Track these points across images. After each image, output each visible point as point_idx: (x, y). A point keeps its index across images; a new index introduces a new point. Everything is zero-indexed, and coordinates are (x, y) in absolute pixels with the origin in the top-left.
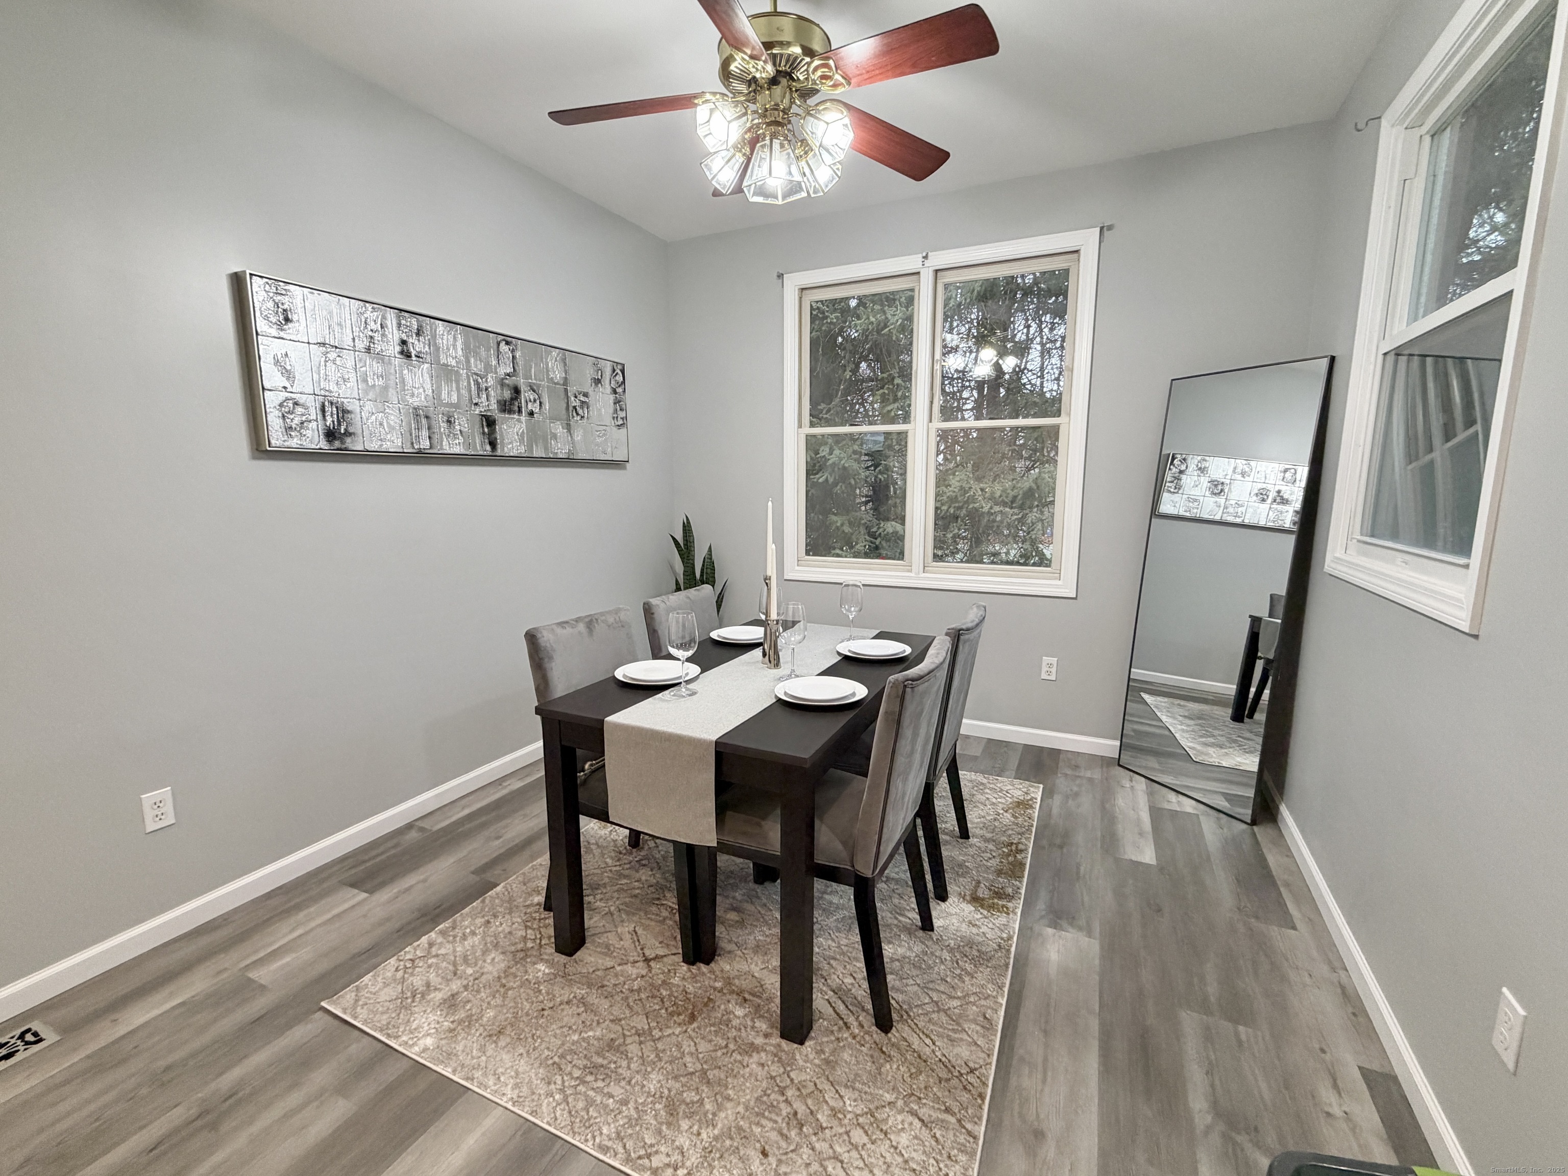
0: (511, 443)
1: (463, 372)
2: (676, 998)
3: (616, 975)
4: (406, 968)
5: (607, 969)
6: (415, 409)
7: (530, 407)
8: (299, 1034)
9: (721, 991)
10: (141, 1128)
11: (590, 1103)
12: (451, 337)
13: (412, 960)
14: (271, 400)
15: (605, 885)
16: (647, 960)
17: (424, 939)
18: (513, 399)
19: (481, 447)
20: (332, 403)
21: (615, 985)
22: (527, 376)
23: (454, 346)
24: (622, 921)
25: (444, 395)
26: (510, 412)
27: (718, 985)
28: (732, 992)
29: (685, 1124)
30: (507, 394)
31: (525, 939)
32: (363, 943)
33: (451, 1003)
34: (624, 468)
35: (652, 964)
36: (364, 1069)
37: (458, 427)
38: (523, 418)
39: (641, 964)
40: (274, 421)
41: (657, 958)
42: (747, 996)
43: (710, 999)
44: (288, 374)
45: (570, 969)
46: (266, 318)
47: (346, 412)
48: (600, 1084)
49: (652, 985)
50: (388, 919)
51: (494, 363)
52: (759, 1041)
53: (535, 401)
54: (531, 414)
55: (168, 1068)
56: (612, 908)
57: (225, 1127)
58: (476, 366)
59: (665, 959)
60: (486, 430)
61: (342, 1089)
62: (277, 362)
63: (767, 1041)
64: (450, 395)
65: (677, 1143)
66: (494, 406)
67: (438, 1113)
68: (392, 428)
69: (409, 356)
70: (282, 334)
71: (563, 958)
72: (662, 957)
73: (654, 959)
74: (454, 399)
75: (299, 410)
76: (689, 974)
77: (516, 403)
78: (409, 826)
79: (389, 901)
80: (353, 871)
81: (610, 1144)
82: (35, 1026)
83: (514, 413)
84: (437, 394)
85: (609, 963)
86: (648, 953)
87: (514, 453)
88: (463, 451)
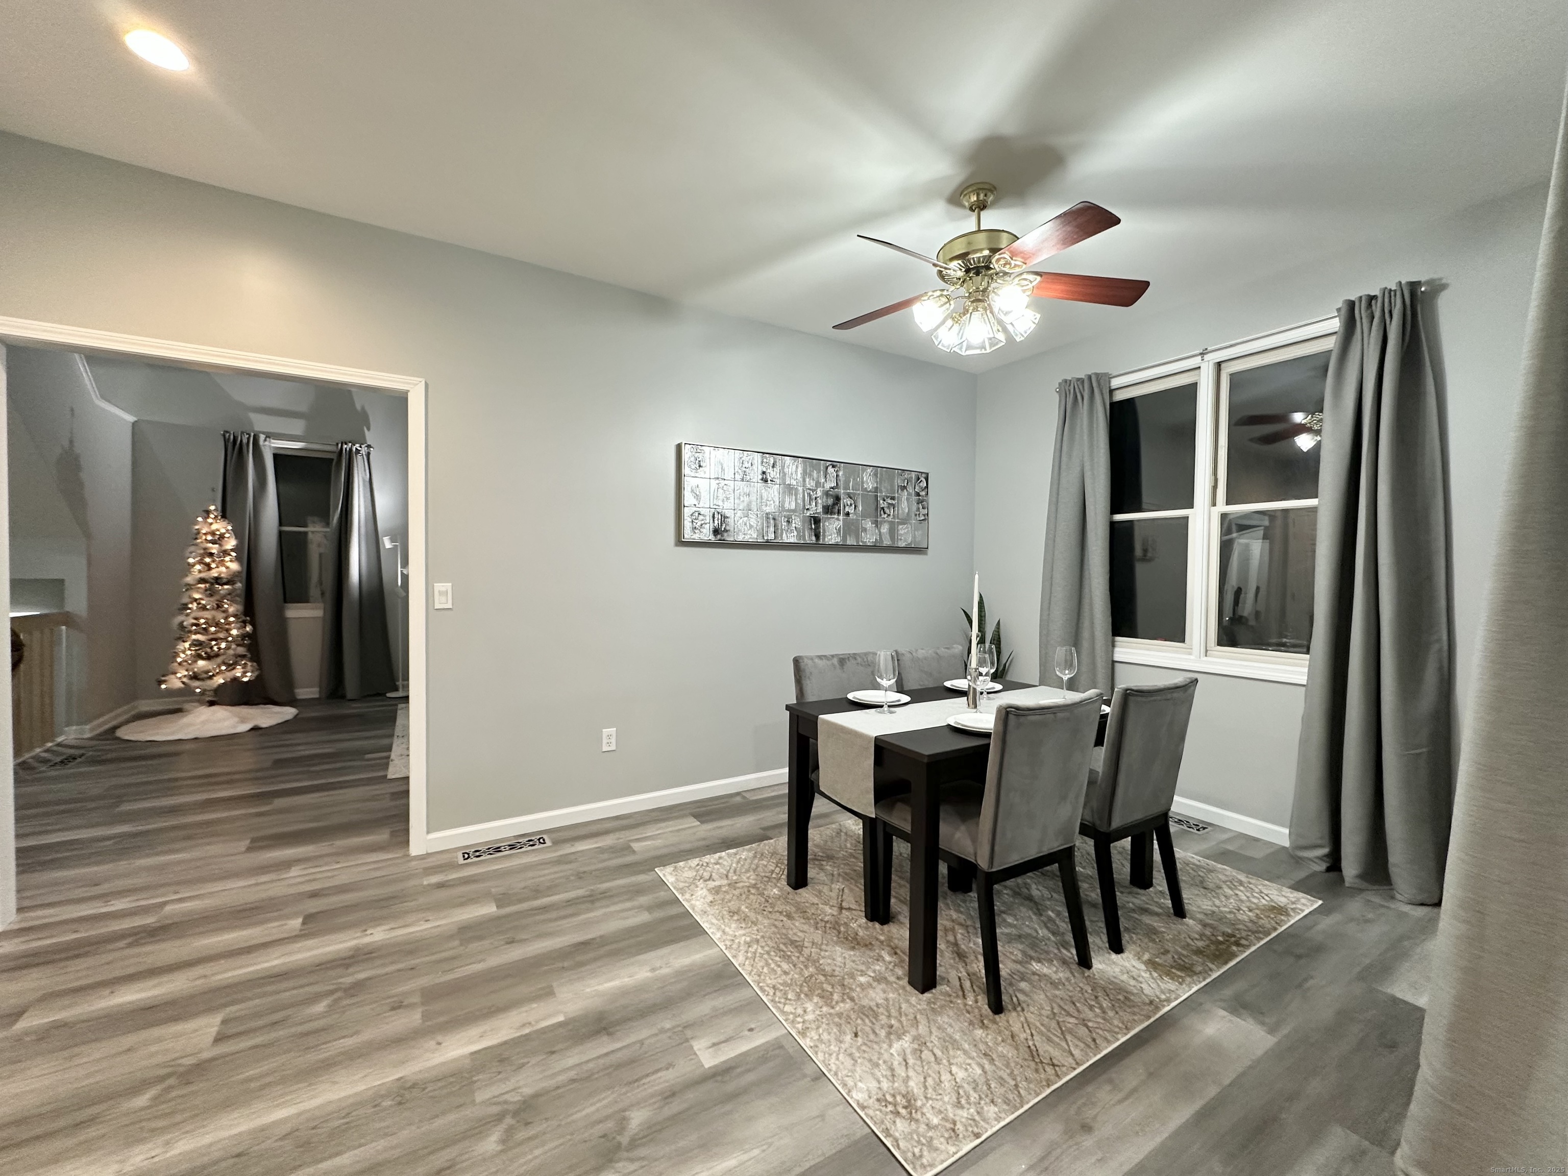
0: (831, 535)
1: (800, 489)
2: (849, 935)
3: (817, 909)
4: (702, 865)
5: (813, 904)
6: (767, 514)
7: (847, 509)
8: (642, 878)
9: (882, 942)
10: (566, 892)
11: (768, 964)
12: (794, 467)
13: (707, 863)
14: (687, 512)
15: (837, 859)
16: (841, 908)
17: (718, 854)
18: (834, 504)
19: (810, 539)
20: (719, 513)
21: (813, 914)
22: (846, 487)
23: (796, 471)
24: (838, 882)
25: (787, 506)
26: (832, 513)
27: (882, 938)
28: (889, 946)
29: (816, 999)
30: (830, 501)
31: (772, 872)
32: (688, 846)
33: (717, 890)
34: (926, 554)
35: (844, 911)
36: (662, 904)
37: (794, 525)
38: (841, 517)
39: (835, 909)
40: (687, 524)
41: (849, 909)
42: (898, 951)
43: (871, 944)
44: (697, 497)
45: (790, 896)
46: (690, 467)
47: (726, 517)
48: (777, 959)
49: (836, 922)
50: (704, 839)
51: (823, 480)
52: (892, 979)
53: (851, 505)
54: (848, 514)
55: (584, 872)
56: (835, 873)
57: (598, 904)
58: (810, 484)
59: (854, 912)
60: (813, 526)
61: (650, 909)
62: (692, 491)
63: (897, 981)
64: (790, 504)
65: (804, 1006)
66: (820, 510)
67: (687, 938)
68: (751, 526)
69: (766, 481)
70: (697, 475)
71: (789, 889)
72: (852, 909)
73: (846, 909)
74: (793, 506)
75: (701, 517)
76: (865, 925)
77: (837, 508)
78: (738, 794)
79: (710, 830)
80: (698, 810)
81: (767, 988)
82: (545, 837)
83: (835, 514)
84: (782, 503)
85: (816, 900)
86: (844, 904)
87: (833, 542)
88: (796, 541)
